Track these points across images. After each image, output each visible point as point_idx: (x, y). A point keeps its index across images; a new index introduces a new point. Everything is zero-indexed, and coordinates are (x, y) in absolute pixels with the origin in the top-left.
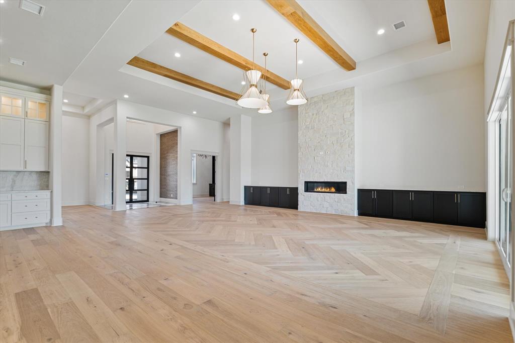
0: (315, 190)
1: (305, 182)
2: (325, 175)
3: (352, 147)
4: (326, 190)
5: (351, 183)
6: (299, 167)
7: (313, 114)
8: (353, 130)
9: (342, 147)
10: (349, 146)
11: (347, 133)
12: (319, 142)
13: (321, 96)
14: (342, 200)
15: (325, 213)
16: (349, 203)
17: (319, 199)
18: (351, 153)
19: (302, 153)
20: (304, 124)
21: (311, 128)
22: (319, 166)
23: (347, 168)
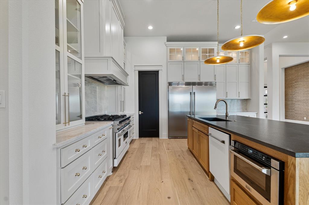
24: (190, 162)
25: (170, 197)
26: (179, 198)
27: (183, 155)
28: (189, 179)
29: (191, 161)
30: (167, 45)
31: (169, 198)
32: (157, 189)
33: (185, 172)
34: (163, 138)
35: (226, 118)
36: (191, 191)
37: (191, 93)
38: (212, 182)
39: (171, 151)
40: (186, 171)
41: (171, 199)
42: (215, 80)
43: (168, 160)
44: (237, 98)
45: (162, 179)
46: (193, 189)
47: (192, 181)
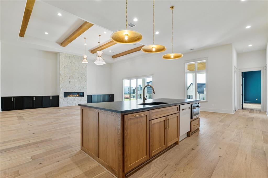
0: (69, 96)
1: (64, 93)
3: (86, 79)
4: (74, 96)
5: (86, 93)
6: (61, 85)
7: (69, 62)
8: (86, 73)
9: (82, 79)
11: (84, 74)
12: (72, 75)
13: (73, 55)
14: (82, 99)
16: (85, 100)
17: (72, 100)
18: (86, 82)
19: (62, 78)
20: (63, 65)
21: (68, 68)
22: (72, 85)
23: (84, 87)
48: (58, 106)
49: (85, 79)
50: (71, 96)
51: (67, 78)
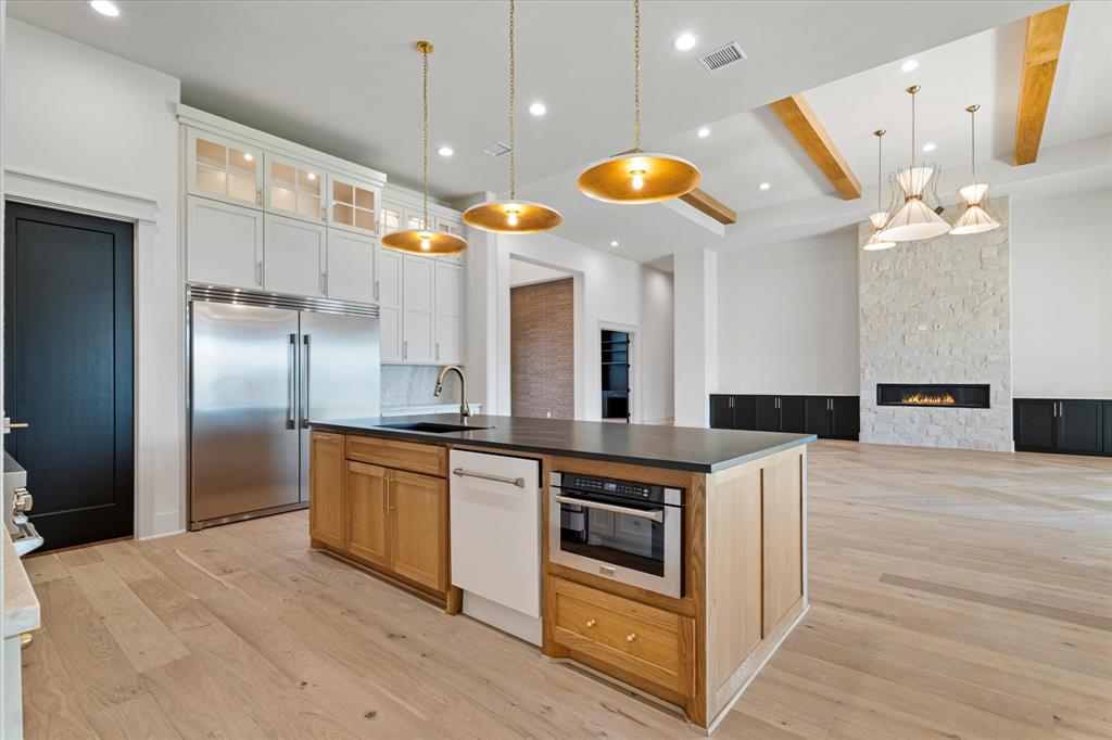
0: (905, 402)
1: (878, 385)
2: (933, 371)
3: (1004, 314)
4: (931, 401)
5: (1001, 388)
6: (863, 355)
8: (1006, 282)
9: (976, 315)
10: (995, 312)
11: (989, 285)
12: (915, 306)
14: (979, 420)
15: (933, 445)
16: (995, 426)
17: (917, 419)
18: (1000, 328)
19: (871, 327)
20: (874, 269)
21: (895, 278)
22: (917, 353)
23: (991, 358)
24: (352, 585)
25: (371, 710)
26: (403, 699)
27: (309, 575)
28: (391, 636)
29: (355, 583)
30: (181, 120)
31: (371, 715)
32: (301, 713)
33: (361, 620)
34: (155, 536)
35: (462, 421)
36: (422, 664)
37: (292, 336)
38: (457, 617)
39: (243, 574)
40: (363, 618)
41: (380, 715)
42: (377, 299)
43: (265, 609)
44: (433, 361)
45: (293, 679)
46: (424, 655)
47: (404, 637)
48: (856, 438)
49: (995, 314)
50: (916, 400)
51: (890, 320)
